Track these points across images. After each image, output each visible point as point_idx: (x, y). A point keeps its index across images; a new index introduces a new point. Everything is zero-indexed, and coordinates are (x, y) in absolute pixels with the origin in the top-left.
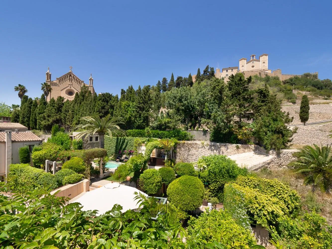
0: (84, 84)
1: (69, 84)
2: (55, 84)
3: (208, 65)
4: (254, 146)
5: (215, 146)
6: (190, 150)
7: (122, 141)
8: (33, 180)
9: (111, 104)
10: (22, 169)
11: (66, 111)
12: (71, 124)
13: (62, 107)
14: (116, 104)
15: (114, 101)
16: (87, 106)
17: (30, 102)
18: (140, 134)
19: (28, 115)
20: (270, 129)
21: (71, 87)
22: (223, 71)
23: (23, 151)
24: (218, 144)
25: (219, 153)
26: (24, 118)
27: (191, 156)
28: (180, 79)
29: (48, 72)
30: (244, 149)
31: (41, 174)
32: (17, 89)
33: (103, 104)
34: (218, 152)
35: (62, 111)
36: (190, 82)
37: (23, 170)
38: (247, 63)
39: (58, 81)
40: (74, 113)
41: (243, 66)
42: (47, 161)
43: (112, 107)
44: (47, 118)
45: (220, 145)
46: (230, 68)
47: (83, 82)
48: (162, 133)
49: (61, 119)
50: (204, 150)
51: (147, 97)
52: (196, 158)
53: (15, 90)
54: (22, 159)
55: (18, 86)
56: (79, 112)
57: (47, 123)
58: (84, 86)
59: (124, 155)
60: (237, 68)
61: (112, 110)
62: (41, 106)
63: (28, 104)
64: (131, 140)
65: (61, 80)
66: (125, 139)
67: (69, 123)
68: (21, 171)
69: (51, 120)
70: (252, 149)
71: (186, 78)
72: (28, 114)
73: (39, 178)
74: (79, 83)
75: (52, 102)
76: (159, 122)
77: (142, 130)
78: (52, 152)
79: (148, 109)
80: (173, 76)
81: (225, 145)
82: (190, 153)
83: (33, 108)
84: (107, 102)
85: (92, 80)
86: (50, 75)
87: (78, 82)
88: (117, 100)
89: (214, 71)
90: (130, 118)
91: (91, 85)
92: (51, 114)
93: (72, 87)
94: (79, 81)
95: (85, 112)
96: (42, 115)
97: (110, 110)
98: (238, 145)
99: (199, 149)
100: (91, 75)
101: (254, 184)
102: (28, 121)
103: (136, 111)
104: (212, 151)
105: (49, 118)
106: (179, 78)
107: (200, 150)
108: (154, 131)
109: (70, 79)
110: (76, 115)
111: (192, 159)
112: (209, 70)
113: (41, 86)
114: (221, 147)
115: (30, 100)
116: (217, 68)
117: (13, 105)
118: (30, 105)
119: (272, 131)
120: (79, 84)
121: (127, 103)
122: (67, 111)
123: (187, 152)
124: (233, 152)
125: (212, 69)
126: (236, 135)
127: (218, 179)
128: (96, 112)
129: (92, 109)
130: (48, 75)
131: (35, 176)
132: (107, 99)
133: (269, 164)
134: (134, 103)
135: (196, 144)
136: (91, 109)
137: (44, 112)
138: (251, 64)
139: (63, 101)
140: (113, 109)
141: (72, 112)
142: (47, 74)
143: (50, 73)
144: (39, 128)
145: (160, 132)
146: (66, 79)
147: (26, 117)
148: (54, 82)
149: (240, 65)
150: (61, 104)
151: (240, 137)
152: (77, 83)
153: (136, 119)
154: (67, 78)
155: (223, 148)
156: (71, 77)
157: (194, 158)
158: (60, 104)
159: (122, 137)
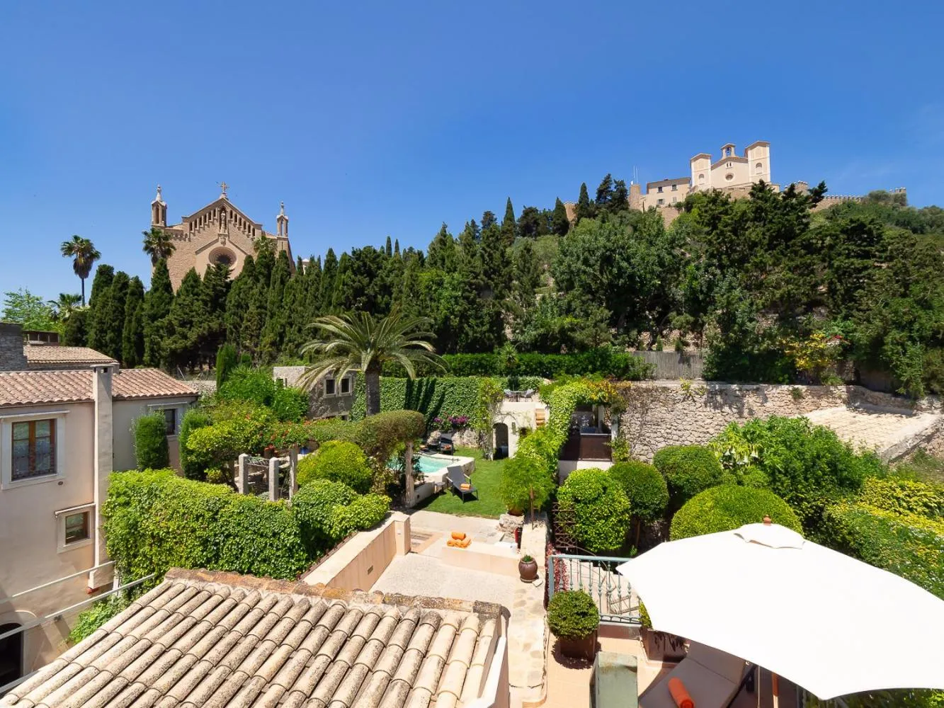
0: (263, 233)
1: (219, 235)
2: (180, 235)
3: (609, 175)
4: (845, 390)
5: (726, 394)
6: (647, 410)
7: (424, 389)
8: (202, 523)
9: (382, 279)
10: (154, 486)
11: (239, 306)
12: (256, 346)
13: (225, 294)
14: (397, 279)
15: (391, 271)
16: (306, 290)
17: (120, 286)
18: (481, 366)
19: (117, 323)
20: (915, 335)
21: (224, 243)
22: (650, 190)
23: (147, 430)
24: (735, 387)
25: (740, 414)
26: (102, 331)
27: (653, 427)
28: (531, 215)
29: (158, 199)
30: (815, 399)
31: (227, 503)
32: (69, 250)
33: (359, 281)
34: (735, 410)
35: (227, 308)
36: (560, 221)
37: (161, 491)
38: (712, 168)
39: (188, 224)
40: (263, 310)
41: (701, 176)
42: (245, 458)
43: (386, 289)
44: (179, 329)
45: (740, 390)
46: (667, 182)
47: (259, 227)
48: (554, 360)
49: (225, 330)
50: (693, 408)
51: (497, 255)
52: (668, 431)
53: (65, 254)
54: (145, 453)
55: (71, 241)
56: (278, 308)
57: (181, 344)
58: (264, 238)
59: (435, 432)
60: (688, 180)
61: (386, 298)
62: (158, 294)
63: (114, 291)
64: (453, 386)
65: (196, 221)
66: (434, 382)
67: (250, 343)
68: (151, 493)
69: (193, 335)
70: (840, 397)
71: (547, 210)
72: (114, 321)
73: (222, 516)
74: (247, 230)
75: (192, 282)
76: (542, 327)
77: (485, 355)
78: (248, 430)
79: (500, 292)
80: (510, 207)
81: (757, 389)
82: (648, 418)
83: (131, 303)
84: (371, 275)
85: (284, 222)
86: (164, 209)
87: (245, 228)
88: (399, 270)
89: (626, 191)
90: (447, 319)
91: (284, 236)
92: (193, 316)
93: (227, 241)
94: (247, 224)
95: (299, 309)
96: (165, 321)
97: (379, 297)
98: (796, 386)
99: (677, 405)
100: (283, 207)
101: (925, 505)
102: (117, 340)
103: (466, 298)
104: (715, 408)
105: (185, 330)
106: (529, 212)
107: (679, 406)
108: (527, 357)
109: (223, 218)
110: (271, 317)
111: (655, 435)
112: (613, 188)
113: (144, 238)
114: (744, 396)
115: (119, 277)
116: (632, 183)
117: (63, 297)
118: (121, 294)
119: (922, 339)
120: (249, 232)
121: (438, 276)
122: (242, 308)
123: (637, 415)
124: (782, 409)
125: (620, 184)
126: (791, 356)
127: (803, 493)
128: (334, 307)
129: (323, 296)
130: (158, 210)
131: (209, 510)
132: (370, 267)
133: (929, 439)
134: (456, 275)
135: (665, 389)
136: (319, 296)
137: (168, 312)
138: (723, 170)
139: (226, 278)
140: (390, 294)
141: (258, 308)
142: (156, 205)
143: (163, 204)
144: (152, 360)
145: (546, 358)
146: (210, 219)
147: (109, 328)
148: (174, 228)
149: (693, 174)
150: (221, 286)
151: (802, 362)
152: (242, 229)
153: (468, 323)
154: (215, 215)
155: (751, 400)
156: (225, 212)
157: (663, 431)
158: (217, 285)
159: (425, 379)
